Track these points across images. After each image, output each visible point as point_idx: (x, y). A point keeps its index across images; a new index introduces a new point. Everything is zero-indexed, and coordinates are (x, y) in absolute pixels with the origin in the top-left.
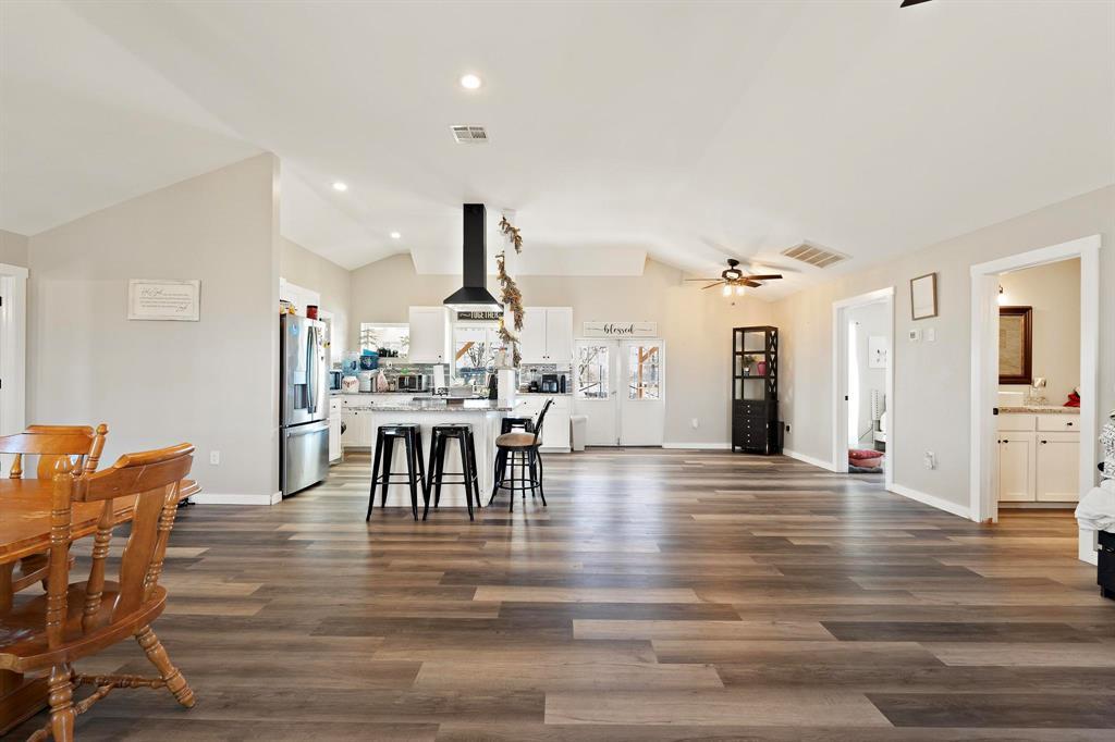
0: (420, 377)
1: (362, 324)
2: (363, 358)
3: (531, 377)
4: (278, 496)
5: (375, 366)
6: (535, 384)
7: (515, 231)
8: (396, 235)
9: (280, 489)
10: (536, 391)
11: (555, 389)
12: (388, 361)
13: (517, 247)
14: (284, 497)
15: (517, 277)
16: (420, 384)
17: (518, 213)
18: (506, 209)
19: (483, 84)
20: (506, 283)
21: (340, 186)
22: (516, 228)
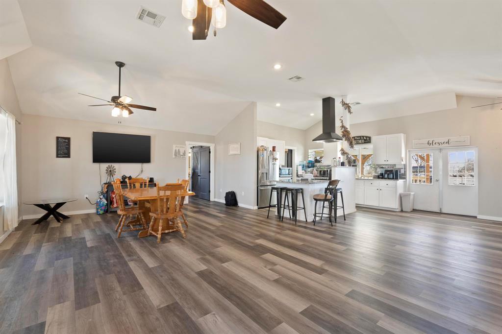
0: (327, 171)
1: (309, 150)
2: (309, 163)
3: (380, 171)
4: (256, 208)
5: (313, 166)
6: (382, 174)
7: (347, 104)
8: (312, 115)
9: (257, 205)
10: (382, 178)
11: (392, 177)
12: (318, 164)
13: (349, 112)
14: (258, 208)
15: (350, 125)
16: (327, 174)
17: (348, 96)
18: (342, 96)
19: (282, 66)
20: (343, 129)
21: (278, 105)
22: (348, 103)
